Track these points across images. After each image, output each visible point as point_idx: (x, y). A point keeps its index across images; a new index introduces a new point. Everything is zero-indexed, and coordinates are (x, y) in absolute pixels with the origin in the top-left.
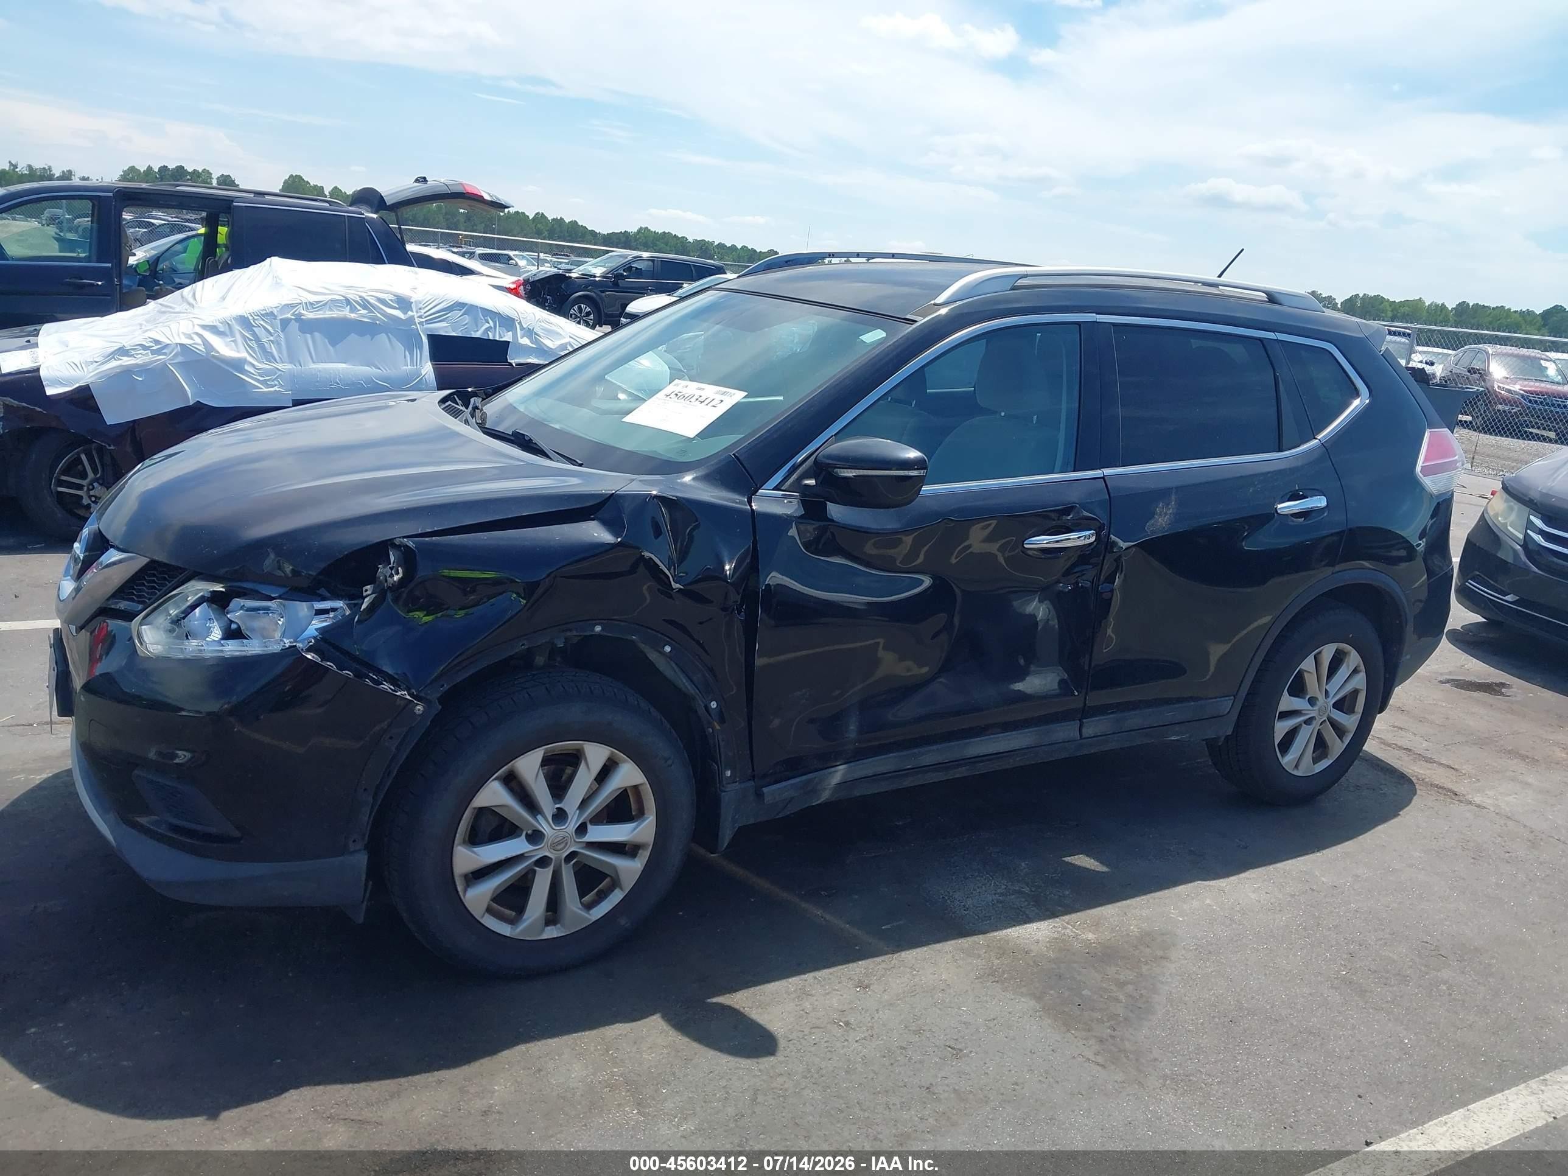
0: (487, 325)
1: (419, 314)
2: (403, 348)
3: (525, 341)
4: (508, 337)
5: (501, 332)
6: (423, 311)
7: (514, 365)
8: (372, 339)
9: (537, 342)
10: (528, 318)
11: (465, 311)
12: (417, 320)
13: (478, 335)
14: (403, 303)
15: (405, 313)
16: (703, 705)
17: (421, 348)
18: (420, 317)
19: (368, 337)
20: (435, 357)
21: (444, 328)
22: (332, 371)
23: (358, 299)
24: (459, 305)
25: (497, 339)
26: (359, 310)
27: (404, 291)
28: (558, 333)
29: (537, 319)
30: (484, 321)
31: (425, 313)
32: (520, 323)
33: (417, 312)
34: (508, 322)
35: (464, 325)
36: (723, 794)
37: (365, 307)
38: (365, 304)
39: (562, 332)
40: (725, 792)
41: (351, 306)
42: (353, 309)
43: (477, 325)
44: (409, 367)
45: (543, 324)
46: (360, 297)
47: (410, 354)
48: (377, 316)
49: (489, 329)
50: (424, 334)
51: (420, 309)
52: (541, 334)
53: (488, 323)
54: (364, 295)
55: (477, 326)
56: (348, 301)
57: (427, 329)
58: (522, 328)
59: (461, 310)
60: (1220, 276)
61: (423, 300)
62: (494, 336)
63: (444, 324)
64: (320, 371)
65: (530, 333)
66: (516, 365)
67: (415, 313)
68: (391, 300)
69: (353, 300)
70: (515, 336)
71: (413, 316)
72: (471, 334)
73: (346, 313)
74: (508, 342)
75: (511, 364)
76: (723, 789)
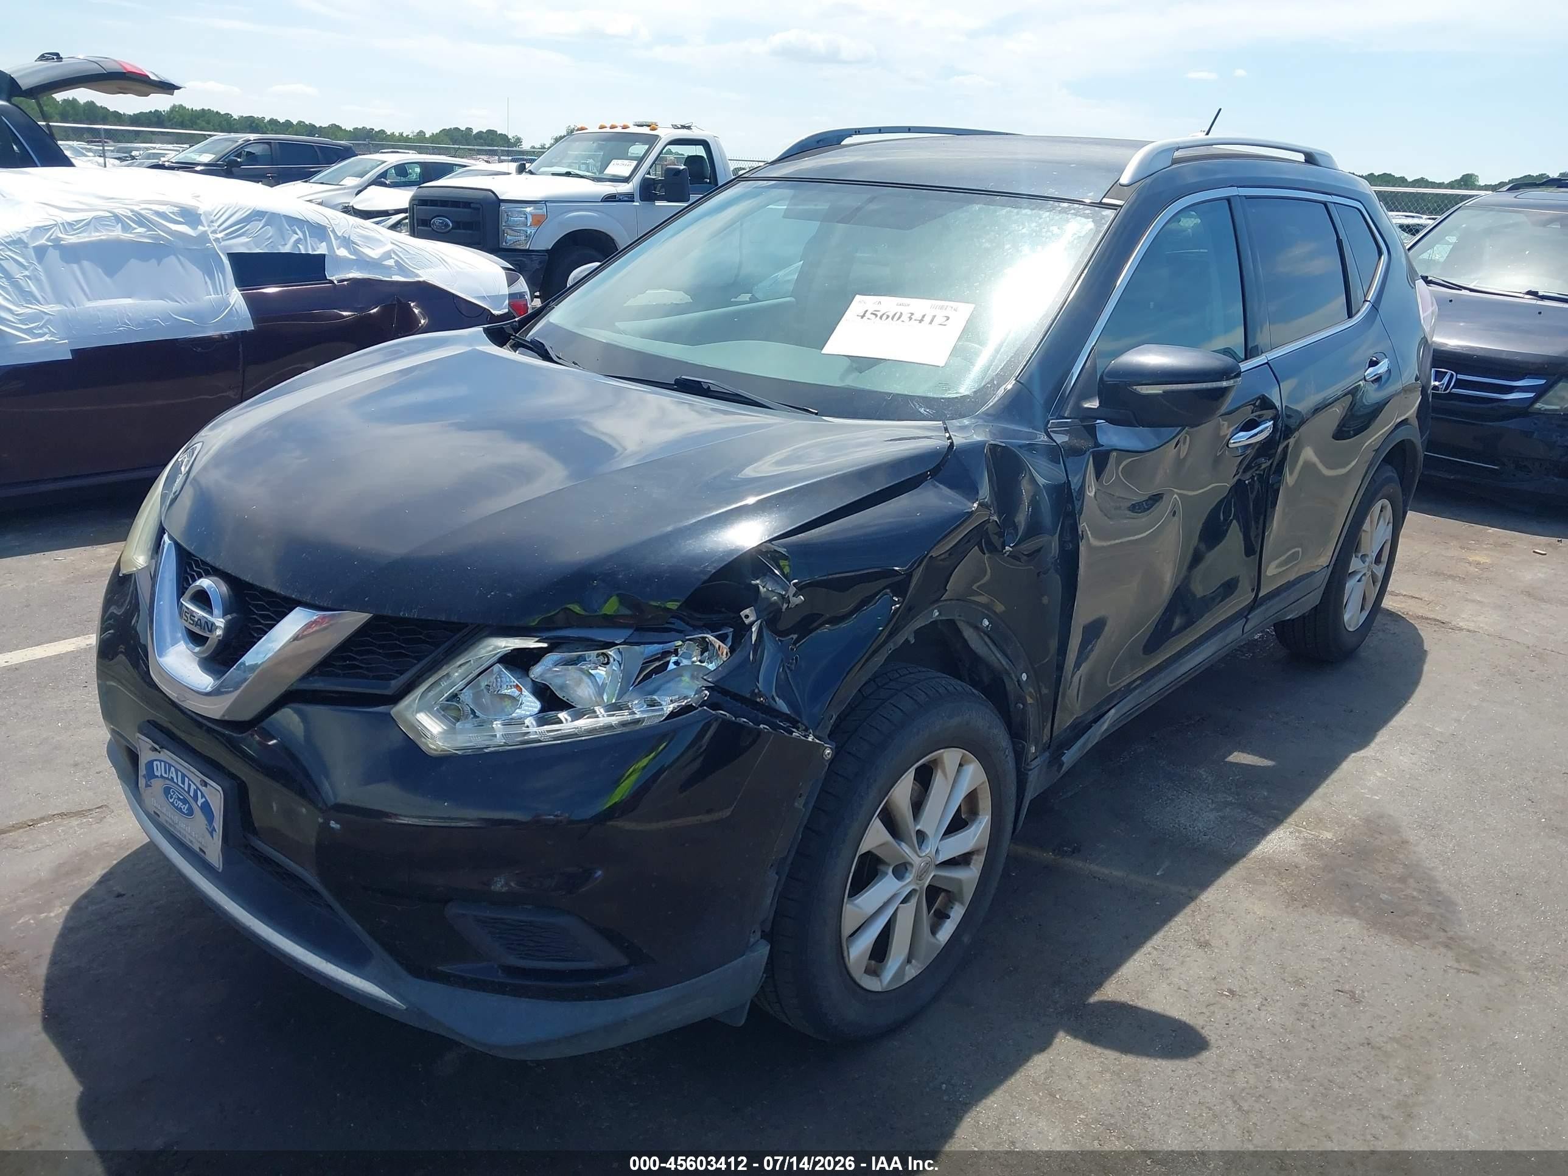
0: (296, 237)
1: (213, 228)
2: (201, 273)
3: (342, 252)
4: (322, 249)
5: (314, 245)
6: (216, 224)
7: (336, 282)
8: (159, 265)
9: (355, 252)
10: (341, 224)
11: (266, 222)
12: (212, 237)
13: (287, 249)
14: (190, 216)
15: (195, 228)
16: (1016, 680)
17: (223, 271)
18: (214, 232)
19: (154, 262)
20: (242, 282)
21: (242, 245)
22: (116, 310)
23: (130, 214)
24: (257, 215)
25: (310, 252)
26: (135, 229)
27: (188, 201)
28: (381, 241)
29: (351, 225)
30: (290, 232)
31: (219, 226)
32: (333, 231)
33: (209, 226)
34: (319, 231)
35: (269, 238)
36: (1030, 773)
37: (141, 224)
38: (141, 220)
39: (382, 239)
40: (1031, 770)
41: (122, 225)
42: (126, 228)
43: (283, 237)
44: (213, 296)
45: (358, 230)
46: (132, 211)
47: (210, 280)
48: (159, 234)
49: (298, 241)
50: (223, 254)
51: (212, 222)
52: (359, 242)
53: (297, 234)
54: (136, 208)
55: (284, 239)
56: (117, 218)
57: (226, 247)
58: (337, 237)
59: (261, 220)
60: (1207, 134)
61: (213, 210)
62: (306, 249)
63: (244, 239)
64: (100, 311)
65: (347, 242)
66: (339, 281)
67: (207, 228)
68: (173, 213)
69: (125, 216)
70: (330, 247)
71: (205, 232)
72: (279, 249)
73: (117, 233)
74: (324, 255)
75: (332, 282)
76: (1029, 767)
